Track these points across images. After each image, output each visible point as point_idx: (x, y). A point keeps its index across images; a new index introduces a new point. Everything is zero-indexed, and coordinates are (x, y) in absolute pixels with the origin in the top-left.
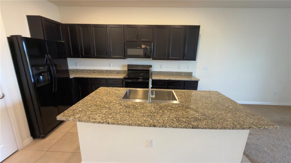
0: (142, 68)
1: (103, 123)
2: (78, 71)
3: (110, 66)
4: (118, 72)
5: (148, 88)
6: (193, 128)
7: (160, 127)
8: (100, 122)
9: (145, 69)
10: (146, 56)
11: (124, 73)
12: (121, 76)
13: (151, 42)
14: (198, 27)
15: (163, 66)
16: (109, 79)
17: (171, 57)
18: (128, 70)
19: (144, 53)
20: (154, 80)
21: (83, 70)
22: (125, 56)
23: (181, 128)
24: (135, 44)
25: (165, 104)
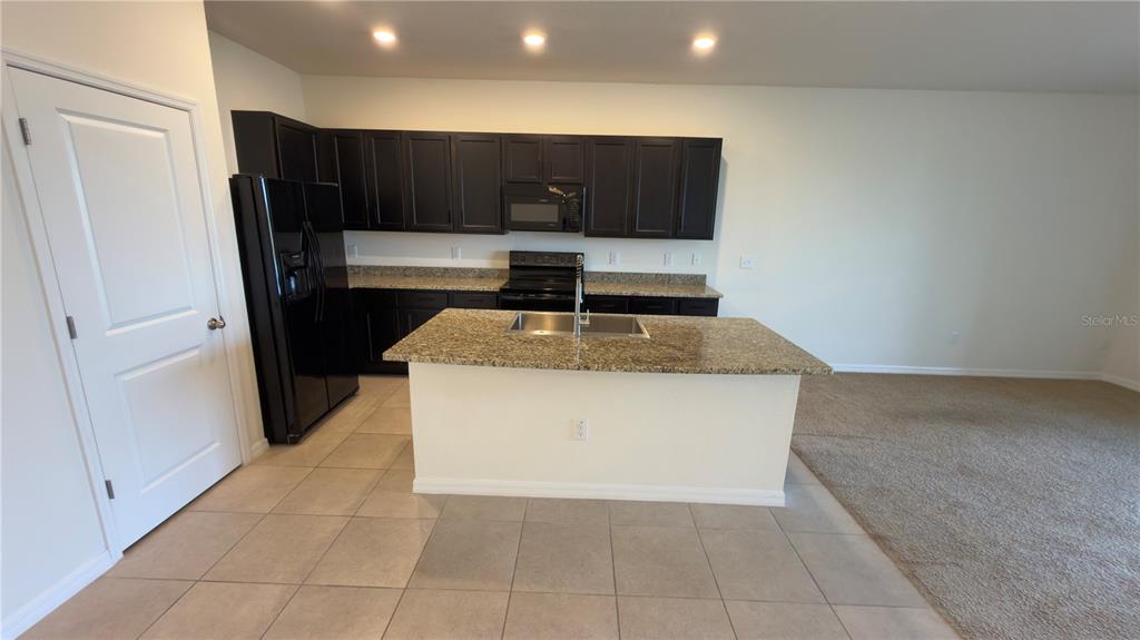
0: (554, 263)
1: (482, 364)
2: (356, 270)
3: (454, 256)
4: (481, 274)
5: (573, 310)
6: (663, 371)
7: (597, 370)
8: (476, 362)
9: (562, 265)
10: (567, 226)
11: (500, 277)
12: (494, 286)
13: (581, 185)
14: (717, 143)
15: (618, 256)
16: (458, 292)
17: (639, 228)
18: (511, 267)
19: (559, 216)
20: (589, 295)
21: (369, 267)
22: (502, 224)
23: (640, 371)
24: (532, 191)
25: (612, 338)
